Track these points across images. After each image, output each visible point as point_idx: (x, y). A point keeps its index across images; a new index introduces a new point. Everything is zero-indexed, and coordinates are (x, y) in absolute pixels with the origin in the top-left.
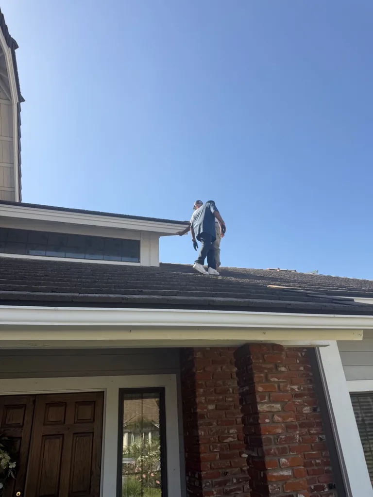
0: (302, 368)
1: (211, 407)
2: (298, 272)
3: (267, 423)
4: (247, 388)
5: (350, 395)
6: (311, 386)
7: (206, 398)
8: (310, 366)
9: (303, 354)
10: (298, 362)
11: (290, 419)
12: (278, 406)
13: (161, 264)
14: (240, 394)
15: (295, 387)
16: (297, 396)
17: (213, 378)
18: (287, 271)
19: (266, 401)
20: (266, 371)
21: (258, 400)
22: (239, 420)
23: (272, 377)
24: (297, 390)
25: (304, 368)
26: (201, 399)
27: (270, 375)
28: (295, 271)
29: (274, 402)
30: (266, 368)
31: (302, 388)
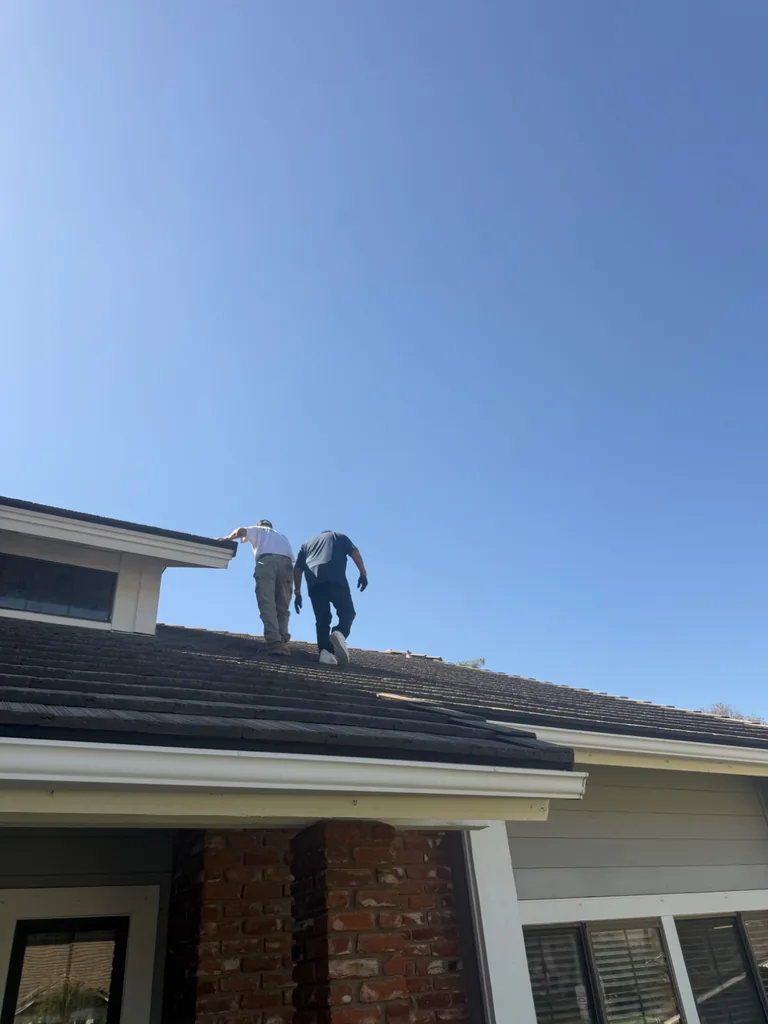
0: (433, 874)
1: (231, 965)
2: (446, 661)
3: (346, 1004)
4: (310, 922)
5: (524, 931)
6: (448, 912)
7: (221, 942)
8: (449, 869)
9: (438, 841)
10: (426, 859)
11: (395, 994)
12: (372, 965)
13: (161, 628)
14: (295, 936)
15: (416, 916)
16: (420, 935)
17: (242, 896)
18: (424, 658)
19: (347, 952)
20: (354, 883)
21: (331, 950)
22: (289, 995)
23: (365, 897)
24: (419, 922)
25: (438, 874)
26: (208, 947)
27: (361, 893)
28: (440, 659)
29: (363, 956)
30: (354, 878)
31: (430, 918)
